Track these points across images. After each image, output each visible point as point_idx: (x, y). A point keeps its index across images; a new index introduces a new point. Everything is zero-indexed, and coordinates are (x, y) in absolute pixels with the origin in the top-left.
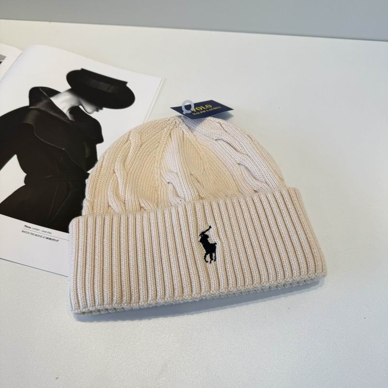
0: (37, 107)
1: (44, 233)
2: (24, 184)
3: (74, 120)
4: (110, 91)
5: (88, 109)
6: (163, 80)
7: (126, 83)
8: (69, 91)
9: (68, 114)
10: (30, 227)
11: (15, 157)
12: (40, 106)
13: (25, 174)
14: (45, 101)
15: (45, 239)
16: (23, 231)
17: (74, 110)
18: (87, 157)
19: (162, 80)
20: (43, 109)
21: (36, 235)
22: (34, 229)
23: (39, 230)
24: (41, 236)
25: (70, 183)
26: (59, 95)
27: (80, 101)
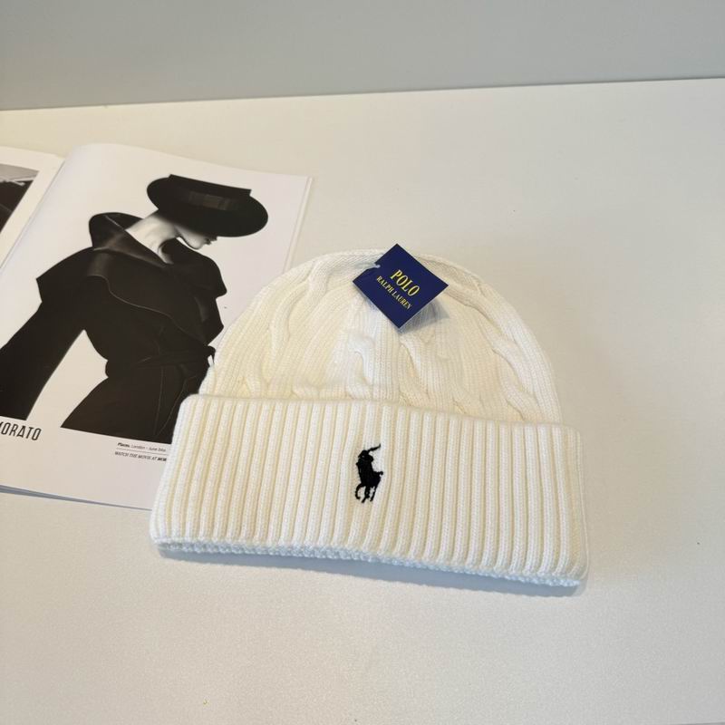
0: (106, 247)
1: (154, 451)
2: (106, 377)
3: (171, 262)
4: (224, 208)
5: (192, 241)
6: (311, 179)
7: (249, 191)
8: (156, 214)
9: (160, 254)
10: (127, 446)
11: (84, 334)
12: (111, 244)
13: (105, 361)
14: (118, 236)
15: (156, 461)
16: (117, 453)
17: (168, 246)
18: (203, 320)
19: (308, 180)
20: (117, 250)
21: (140, 457)
22: (135, 447)
23: (144, 448)
24: (149, 457)
25: (182, 366)
26: (140, 223)
27: (176, 230)
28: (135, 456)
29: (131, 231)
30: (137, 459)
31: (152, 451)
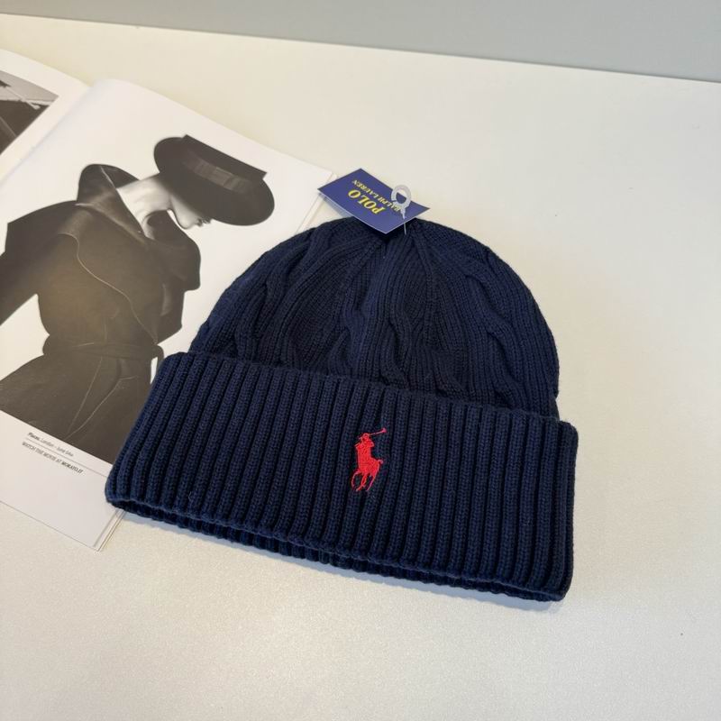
0: (91, 204)
2: (41, 354)
3: (152, 238)
4: (230, 187)
5: (183, 218)
7: (264, 174)
8: (155, 178)
9: (144, 226)
10: (37, 438)
12: (96, 203)
14: (107, 195)
16: (24, 444)
18: (163, 313)
20: (101, 210)
21: (45, 455)
22: (45, 442)
23: (52, 445)
24: (54, 458)
25: (123, 361)
26: (136, 183)
27: (170, 201)
28: (40, 452)
29: (122, 192)
30: (42, 456)
31: (59, 452)
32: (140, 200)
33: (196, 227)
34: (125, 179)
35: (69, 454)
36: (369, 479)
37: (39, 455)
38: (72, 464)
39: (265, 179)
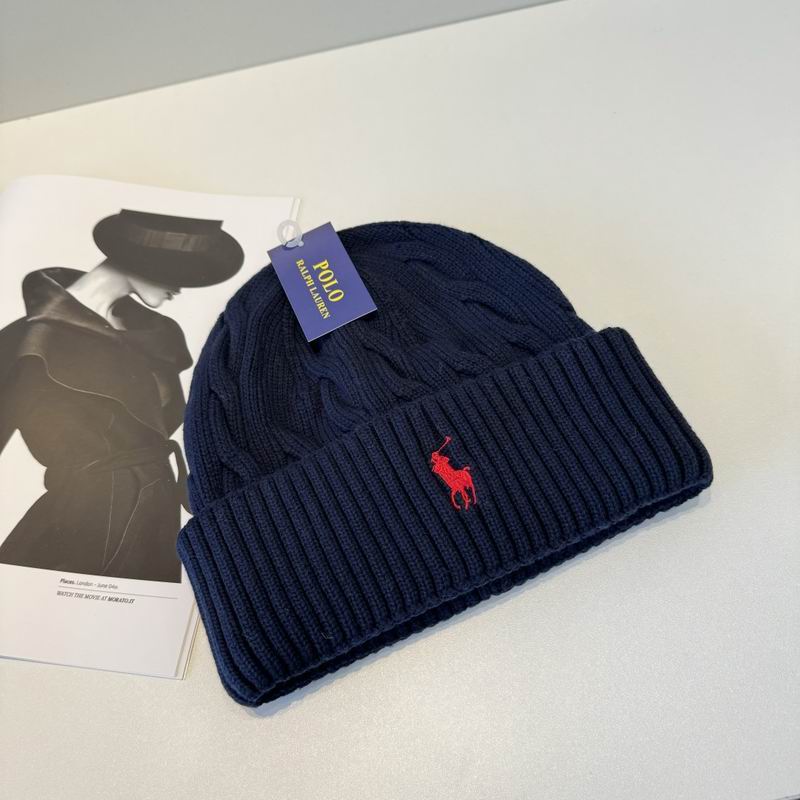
0: (43, 315)
2: (45, 491)
3: (123, 329)
4: (188, 249)
5: (149, 297)
8: (104, 264)
9: (110, 318)
10: (71, 582)
12: (50, 311)
14: (57, 299)
18: (163, 404)
20: (56, 317)
22: (81, 584)
23: (91, 584)
24: (98, 598)
25: (137, 469)
26: (84, 278)
27: (129, 285)
28: (80, 596)
29: (73, 291)
31: (102, 589)
32: (97, 293)
33: (167, 301)
34: (72, 276)
35: (113, 587)
36: (469, 492)
37: (78, 599)
38: (120, 597)
39: (224, 228)
